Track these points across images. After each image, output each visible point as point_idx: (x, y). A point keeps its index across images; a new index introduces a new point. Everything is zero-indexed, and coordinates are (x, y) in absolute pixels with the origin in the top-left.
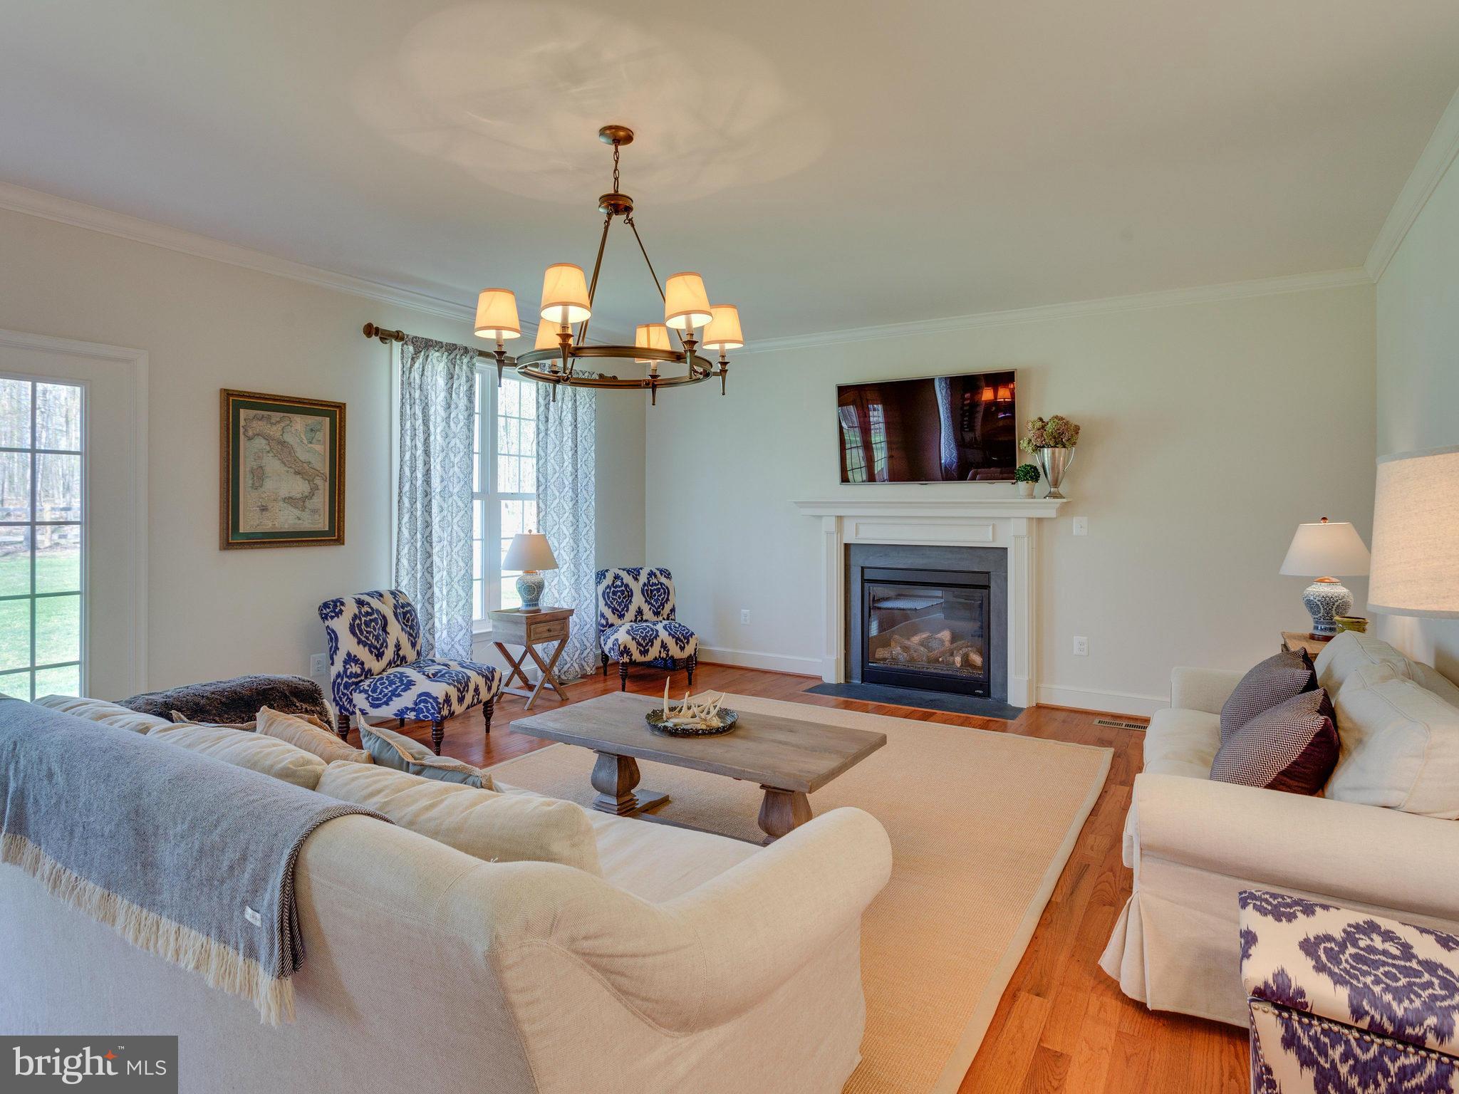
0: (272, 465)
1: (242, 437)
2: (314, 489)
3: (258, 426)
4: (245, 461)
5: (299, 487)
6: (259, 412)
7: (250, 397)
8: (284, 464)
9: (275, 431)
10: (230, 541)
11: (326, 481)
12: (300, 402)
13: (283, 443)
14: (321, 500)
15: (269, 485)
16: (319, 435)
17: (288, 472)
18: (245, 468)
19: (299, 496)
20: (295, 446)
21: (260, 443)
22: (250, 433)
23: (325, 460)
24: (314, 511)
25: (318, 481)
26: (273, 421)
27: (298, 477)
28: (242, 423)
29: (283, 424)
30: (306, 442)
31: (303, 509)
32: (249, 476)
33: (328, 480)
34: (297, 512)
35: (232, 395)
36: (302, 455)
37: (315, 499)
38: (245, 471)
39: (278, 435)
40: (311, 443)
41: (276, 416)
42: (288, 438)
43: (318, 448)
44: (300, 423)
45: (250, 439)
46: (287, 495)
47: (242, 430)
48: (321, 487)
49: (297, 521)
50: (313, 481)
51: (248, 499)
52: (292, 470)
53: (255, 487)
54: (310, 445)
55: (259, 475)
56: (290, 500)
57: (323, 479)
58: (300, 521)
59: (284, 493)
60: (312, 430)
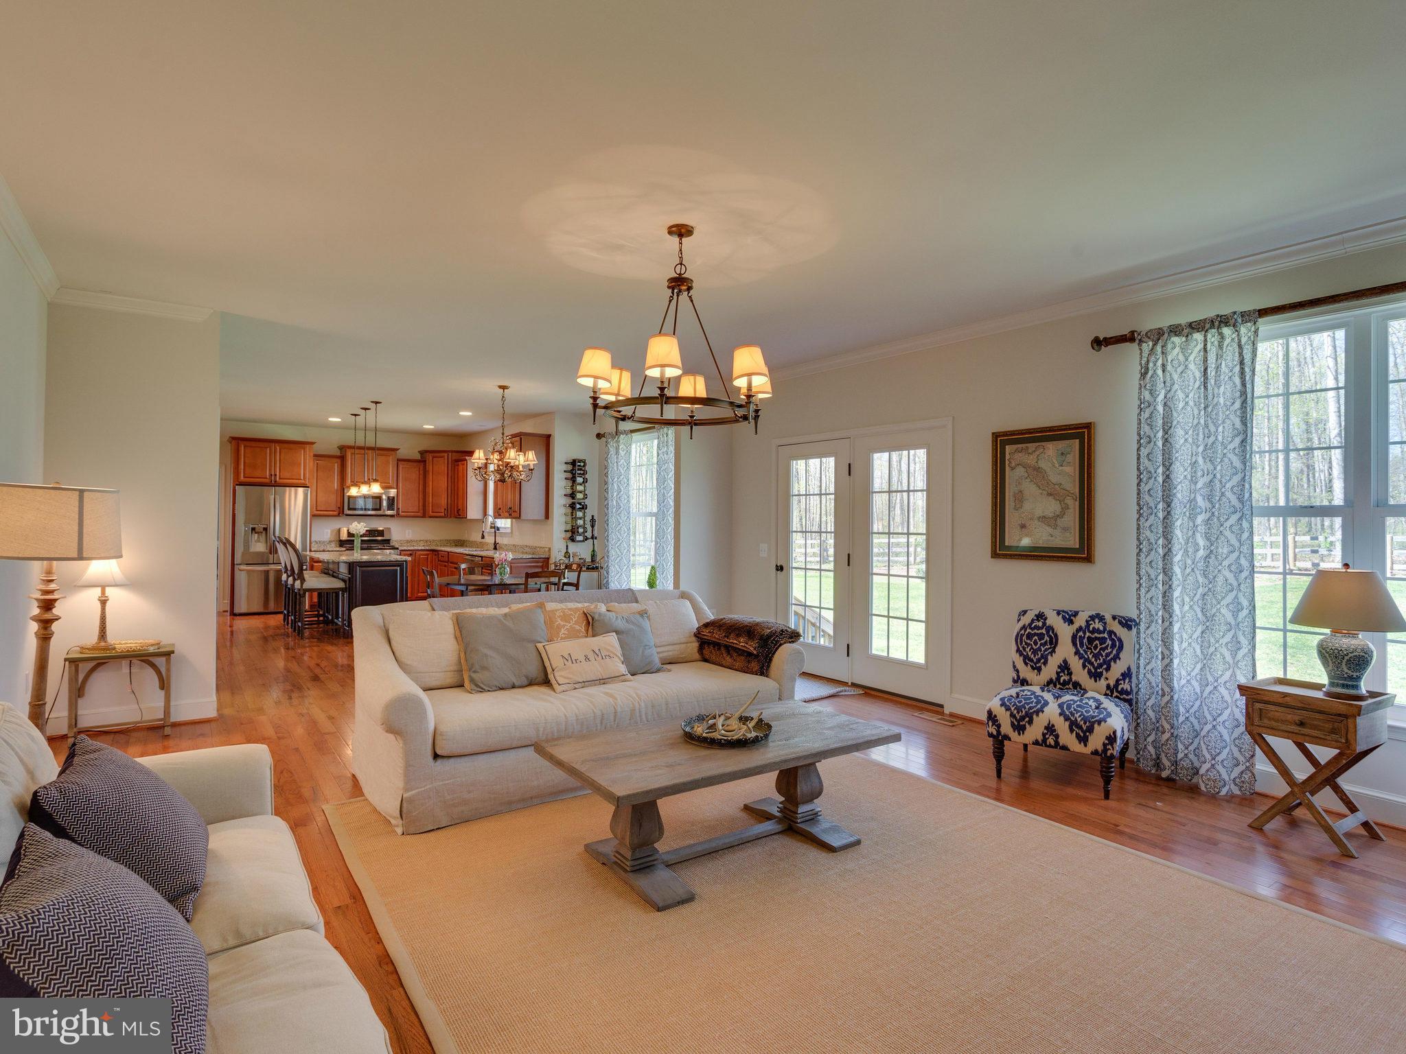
0: (1030, 488)
1: (1007, 468)
2: (1065, 508)
3: (1018, 456)
4: (1009, 488)
5: (1051, 507)
6: (1019, 446)
7: (1012, 435)
8: (1039, 487)
9: (1030, 460)
10: (998, 552)
11: (1076, 500)
12: (1050, 431)
13: (1037, 469)
14: (1071, 519)
15: (1027, 506)
16: (1069, 458)
17: (1041, 494)
18: (1009, 493)
19: (1051, 515)
20: (1048, 470)
21: (1020, 471)
22: (1013, 464)
23: (1075, 481)
24: (1065, 529)
25: (1069, 501)
26: (1030, 451)
27: (1050, 498)
28: (1007, 457)
29: (1037, 453)
30: (1057, 466)
31: (1055, 527)
32: (1012, 499)
33: (1078, 499)
34: (1050, 530)
35: (1000, 436)
36: (1054, 478)
37: (1066, 518)
38: (1009, 496)
39: (1033, 463)
40: (1062, 466)
41: (1032, 446)
42: (1042, 464)
43: (1068, 469)
44: (1052, 448)
45: (1013, 469)
46: (1042, 515)
47: (1007, 462)
48: (1071, 507)
49: (1050, 538)
50: (1064, 500)
51: (1011, 519)
52: (1045, 492)
53: (1016, 509)
54: (1060, 468)
55: (1020, 498)
56: (1043, 519)
57: (1073, 499)
58: (1053, 538)
59: (1039, 512)
60: (1062, 454)
